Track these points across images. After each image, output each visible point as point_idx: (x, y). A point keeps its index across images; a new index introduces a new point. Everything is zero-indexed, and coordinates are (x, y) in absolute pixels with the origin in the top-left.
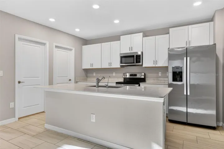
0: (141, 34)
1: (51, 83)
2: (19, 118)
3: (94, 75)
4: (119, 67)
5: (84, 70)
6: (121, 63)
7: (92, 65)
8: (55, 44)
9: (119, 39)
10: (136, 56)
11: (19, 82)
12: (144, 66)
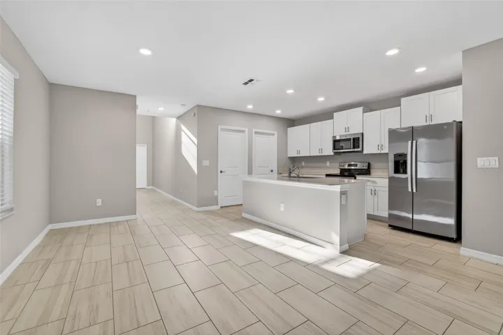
0: (361, 109)
1: (250, 173)
2: (221, 207)
3: (303, 164)
4: (332, 154)
5: (290, 158)
6: (334, 148)
7: (298, 152)
8: (254, 130)
9: (332, 118)
10: (354, 139)
11: (221, 172)
12: (365, 152)
